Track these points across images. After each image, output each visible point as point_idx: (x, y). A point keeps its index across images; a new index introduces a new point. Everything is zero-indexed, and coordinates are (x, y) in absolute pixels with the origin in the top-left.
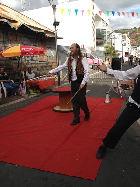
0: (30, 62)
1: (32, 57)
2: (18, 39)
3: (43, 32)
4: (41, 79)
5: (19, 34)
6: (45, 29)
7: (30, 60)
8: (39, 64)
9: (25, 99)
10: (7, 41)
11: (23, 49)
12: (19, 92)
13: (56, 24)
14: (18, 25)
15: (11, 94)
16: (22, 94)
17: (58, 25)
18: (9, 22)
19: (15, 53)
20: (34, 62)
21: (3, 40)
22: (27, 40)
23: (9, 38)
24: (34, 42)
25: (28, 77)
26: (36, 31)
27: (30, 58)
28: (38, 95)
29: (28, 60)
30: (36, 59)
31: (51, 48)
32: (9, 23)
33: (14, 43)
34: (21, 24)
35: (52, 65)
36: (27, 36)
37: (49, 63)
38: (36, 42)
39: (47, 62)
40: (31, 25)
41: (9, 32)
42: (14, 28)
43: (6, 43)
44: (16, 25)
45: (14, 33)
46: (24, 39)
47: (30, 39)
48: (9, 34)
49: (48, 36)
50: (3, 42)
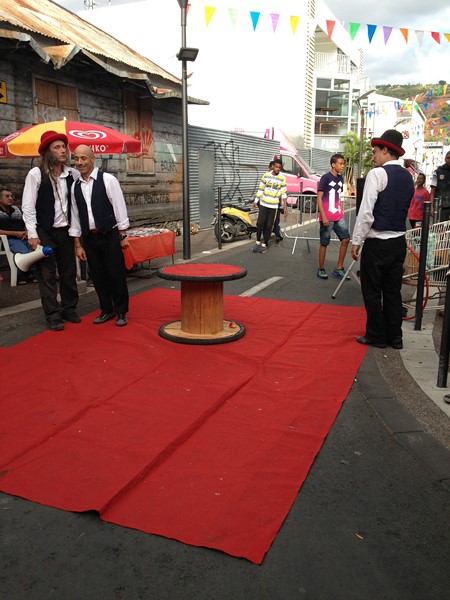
1: (105, 160)
2: (64, 100)
3: (144, 81)
5: (66, 84)
6: (153, 71)
8: (127, 183)
10: (26, 104)
11: (76, 133)
13: (187, 55)
14: (66, 52)
15: (31, 276)
17: (193, 59)
18: (34, 42)
21: (15, 101)
22: (93, 103)
23: (35, 95)
24: (113, 111)
26: (124, 74)
27: (98, 164)
30: (117, 168)
31: (169, 134)
32: (36, 46)
33: (50, 112)
34: (74, 50)
35: (168, 189)
36: (93, 91)
37: (158, 182)
38: (120, 113)
39: (154, 179)
40: (107, 56)
41: (35, 76)
42: (50, 61)
43: (23, 110)
44: (59, 54)
45: (51, 80)
46: (82, 101)
47: (103, 102)
48: (34, 80)
49: (159, 92)
50: (14, 105)
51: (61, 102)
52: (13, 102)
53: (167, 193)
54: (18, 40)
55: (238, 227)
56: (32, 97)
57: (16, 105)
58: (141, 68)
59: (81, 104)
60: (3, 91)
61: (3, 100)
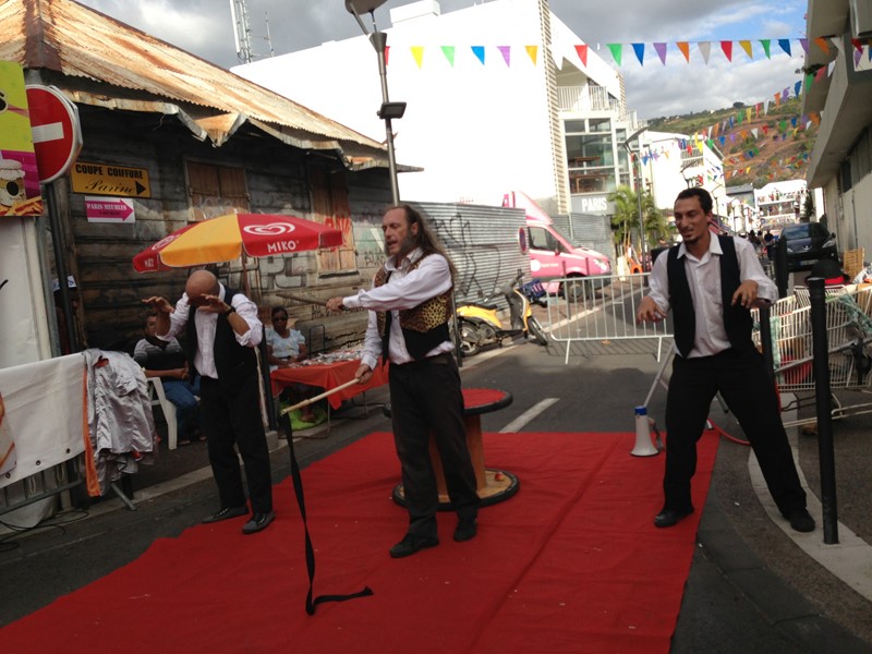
0: (282, 280)
1: (288, 260)
2: (228, 186)
3: (334, 151)
4: (333, 355)
5: (230, 165)
6: (344, 137)
7: (280, 273)
8: (320, 288)
10: (176, 196)
11: (253, 229)
13: (391, 111)
14: (227, 123)
15: (197, 432)
17: (400, 115)
18: (184, 114)
19: (215, 249)
20: (297, 281)
21: (162, 193)
22: (267, 187)
23: (188, 183)
24: (294, 194)
25: (272, 351)
26: (306, 144)
27: (279, 265)
28: (321, 433)
29: (272, 276)
30: (305, 269)
31: (372, 215)
32: (187, 118)
33: (210, 204)
34: (238, 120)
36: (266, 170)
37: (362, 281)
38: (305, 194)
39: (356, 278)
40: (281, 123)
41: (187, 158)
42: (208, 137)
43: (174, 204)
44: (219, 126)
45: (209, 162)
46: (253, 185)
47: (280, 183)
48: (186, 164)
49: (356, 163)
50: (161, 200)
51: (224, 190)
52: (158, 196)
54: (161, 114)
55: (482, 332)
56: (185, 186)
57: (165, 200)
58: (328, 135)
59: (250, 189)
60: (144, 182)
61: (145, 194)
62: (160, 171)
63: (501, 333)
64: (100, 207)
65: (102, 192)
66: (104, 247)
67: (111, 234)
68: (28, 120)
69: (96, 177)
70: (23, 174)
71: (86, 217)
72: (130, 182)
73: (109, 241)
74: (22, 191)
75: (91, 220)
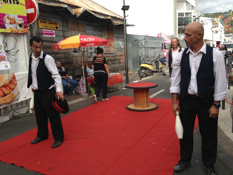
0: (94, 54)
2: (80, 28)
3: (110, 19)
5: (81, 22)
6: (113, 15)
7: (93, 52)
9: (84, 99)
10: (66, 30)
12: (78, 91)
13: (125, 8)
14: (80, 11)
15: (68, 93)
16: (81, 93)
19: (73, 44)
22: (91, 29)
23: (70, 27)
24: (98, 31)
25: (88, 73)
26: (102, 17)
27: (93, 50)
29: (91, 53)
31: (120, 38)
32: (69, 9)
34: (83, 10)
35: (120, 58)
36: (91, 24)
37: (116, 56)
38: (101, 31)
39: (114, 55)
40: (96, 11)
41: (70, 20)
42: (75, 14)
43: (66, 32)
44: (78, 11)
45: (76, 21)
46: (87, 28)
47: (95, 28)
48: (69, 22)
49: (116, 23)
50: (62, 31)
51: (79, 29)
52: (62, 30)
53: (120, 60)
54: (63, 7)
55: (148, 71)
56: (69, 27)
57: (63, 31)
58: (109, 15)
59: (86, 29)
60: (58, 26)
61: (58, 29)
62: (62, 23)
63: (153, 72)
64: (46, 32)
65: (47, 28)
66: (47, 43)
67: (49, 40)
68: (25, 7)
69: (45, 24)
70: (23, 22)
71: (42, 35)
72: (54, 26)
73: (48, 41)
74: (23, 26)
75: (44, 36)
